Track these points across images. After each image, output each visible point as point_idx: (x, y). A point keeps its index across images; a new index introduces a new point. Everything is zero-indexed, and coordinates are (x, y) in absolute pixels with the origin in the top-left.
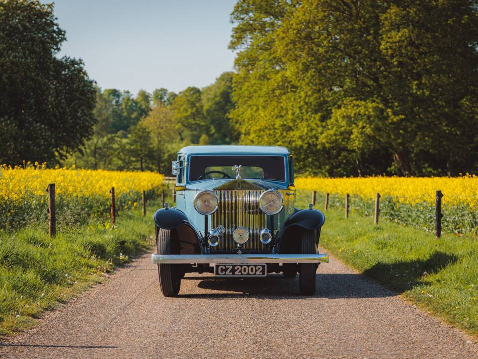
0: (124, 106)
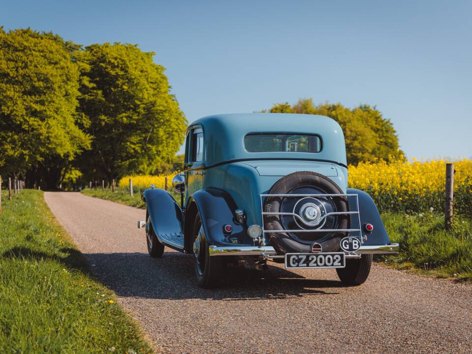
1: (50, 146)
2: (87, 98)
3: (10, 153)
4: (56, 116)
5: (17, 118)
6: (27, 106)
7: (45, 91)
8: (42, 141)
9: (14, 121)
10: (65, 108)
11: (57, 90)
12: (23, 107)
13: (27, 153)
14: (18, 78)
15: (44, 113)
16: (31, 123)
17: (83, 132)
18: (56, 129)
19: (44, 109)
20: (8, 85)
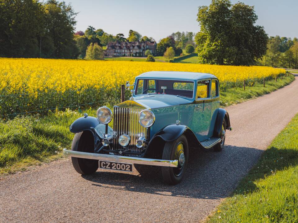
0: (288, 43)
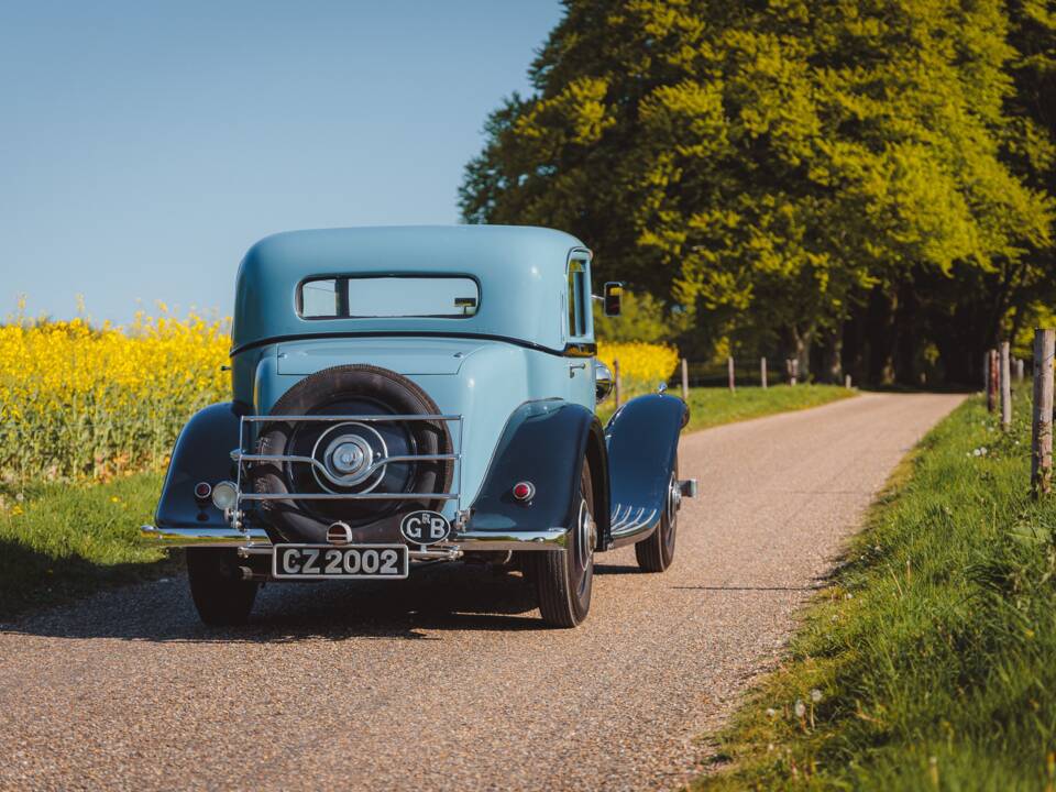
1: (900, 238)
2: (1042, 66)
3: (770, 263)
4: (924, 134)
5: (792, 145)
6: (825, 105)
7: (885, 51)
8: (874, 222)
9: (783, 157)
10: (954, 104)
11: (927, 42)
12: (812, 107)
13: (825, 264)
14: (796, 13)
15: (885, 125)
16: (837, 161)
17: (1023, 185)
18: (919, 177)
19: (882, 111)
20: (764, 38)
